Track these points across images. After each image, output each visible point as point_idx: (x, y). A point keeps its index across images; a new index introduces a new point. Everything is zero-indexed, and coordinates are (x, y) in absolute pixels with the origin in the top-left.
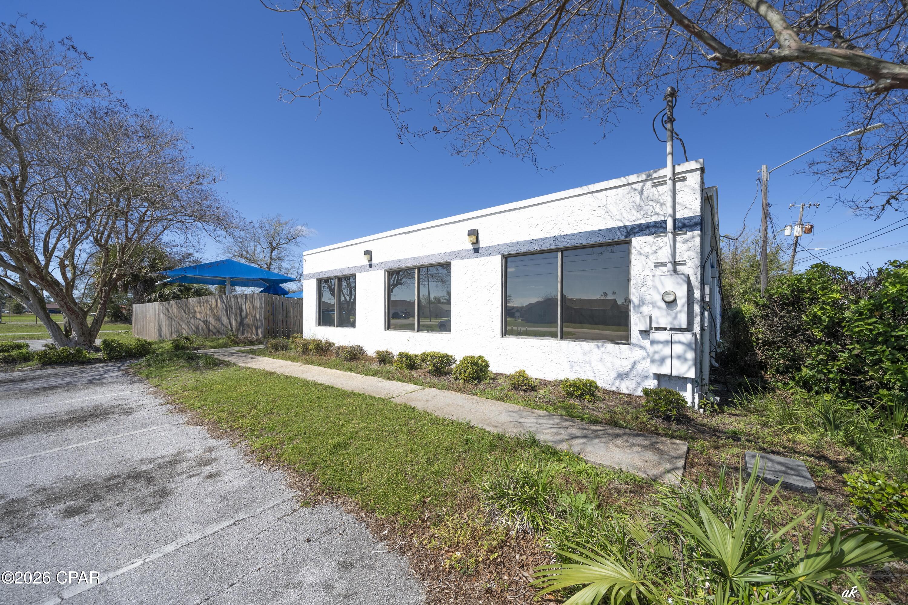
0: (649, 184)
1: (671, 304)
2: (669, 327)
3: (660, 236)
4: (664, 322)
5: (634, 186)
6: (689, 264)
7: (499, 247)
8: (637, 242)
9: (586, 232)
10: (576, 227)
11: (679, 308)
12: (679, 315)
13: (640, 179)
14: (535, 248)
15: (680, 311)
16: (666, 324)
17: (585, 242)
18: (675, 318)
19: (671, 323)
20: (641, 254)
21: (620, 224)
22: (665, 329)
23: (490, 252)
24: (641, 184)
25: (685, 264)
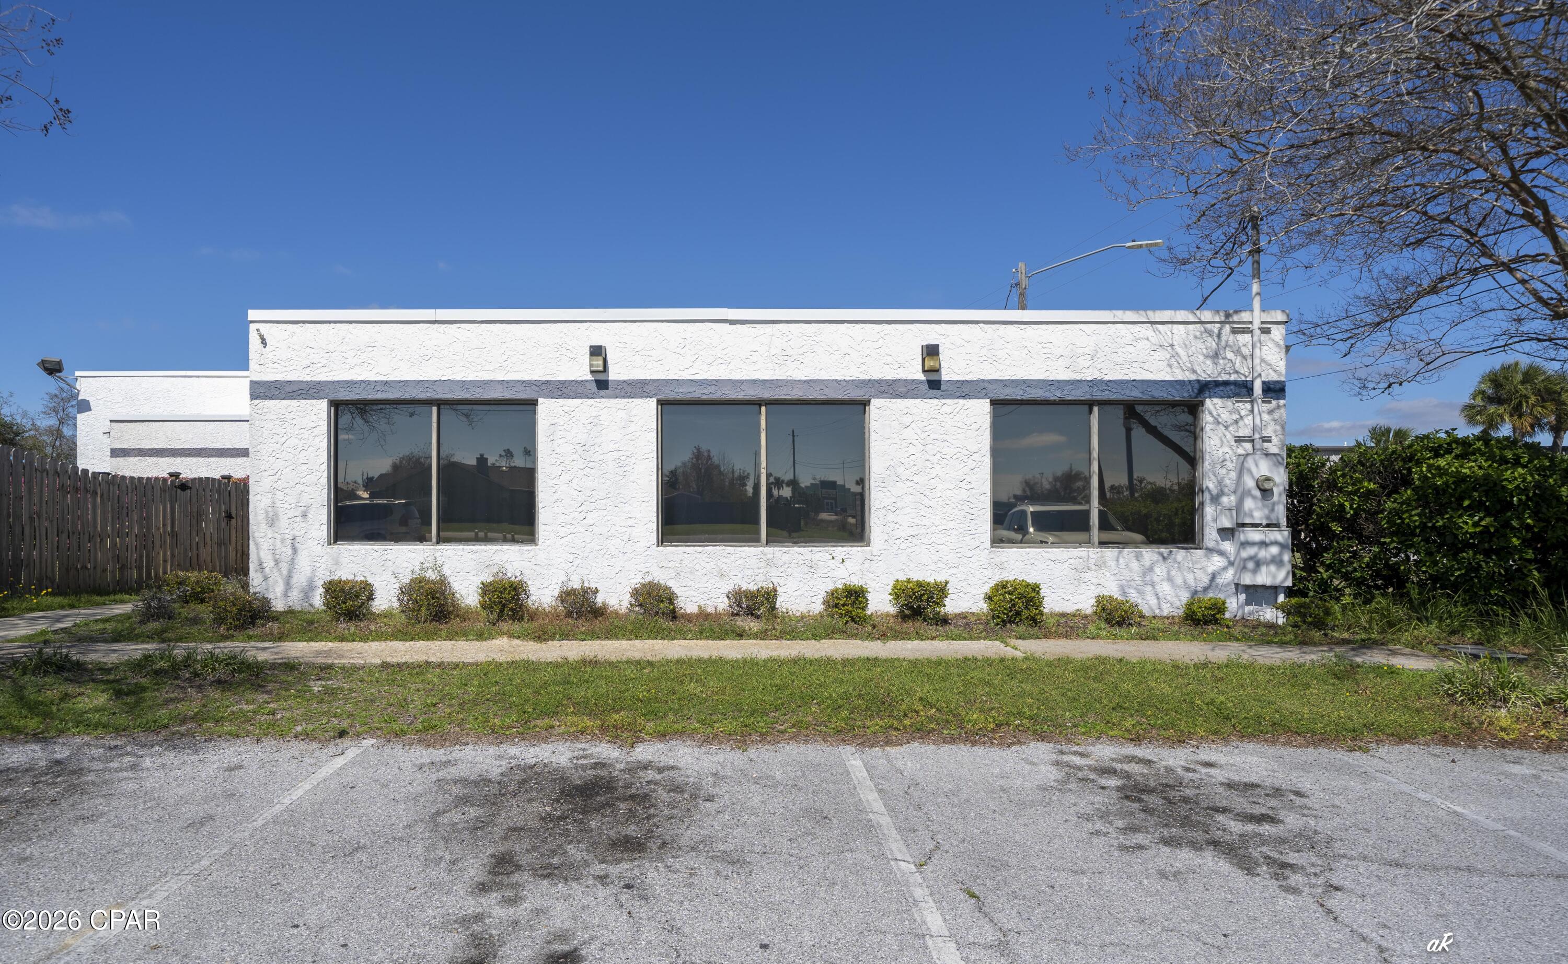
0: (1227, 327)
1: (1266, 493)
2: (1264, 522)
3: (1241, 401)
4: (1258, 516)
5: (1208, 326)
6: (1275, 440)
7: (986, 385)
8: (1213, 406)
9: (1142, 381)
10: (1126, 371)
11: (1275, 498)
12: (1276, 508)
13: (1217, 319)
14: (1057, 394)
15: (1279, 503)
16: (1261, 519)
17: (1140, 395)
18: (1273, 510)
19: (1268, 518)
20: (1219, 423)
21: (1193, 377)
22: (1260, 525)
23: (966, 391)
24: (1218, 325)
25: (1270, 441)
